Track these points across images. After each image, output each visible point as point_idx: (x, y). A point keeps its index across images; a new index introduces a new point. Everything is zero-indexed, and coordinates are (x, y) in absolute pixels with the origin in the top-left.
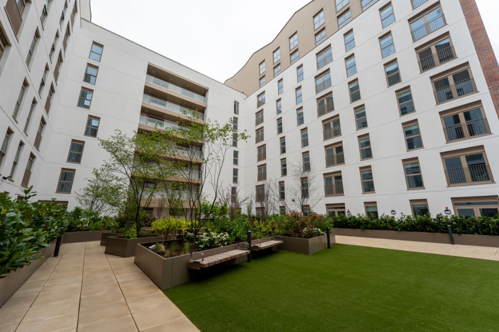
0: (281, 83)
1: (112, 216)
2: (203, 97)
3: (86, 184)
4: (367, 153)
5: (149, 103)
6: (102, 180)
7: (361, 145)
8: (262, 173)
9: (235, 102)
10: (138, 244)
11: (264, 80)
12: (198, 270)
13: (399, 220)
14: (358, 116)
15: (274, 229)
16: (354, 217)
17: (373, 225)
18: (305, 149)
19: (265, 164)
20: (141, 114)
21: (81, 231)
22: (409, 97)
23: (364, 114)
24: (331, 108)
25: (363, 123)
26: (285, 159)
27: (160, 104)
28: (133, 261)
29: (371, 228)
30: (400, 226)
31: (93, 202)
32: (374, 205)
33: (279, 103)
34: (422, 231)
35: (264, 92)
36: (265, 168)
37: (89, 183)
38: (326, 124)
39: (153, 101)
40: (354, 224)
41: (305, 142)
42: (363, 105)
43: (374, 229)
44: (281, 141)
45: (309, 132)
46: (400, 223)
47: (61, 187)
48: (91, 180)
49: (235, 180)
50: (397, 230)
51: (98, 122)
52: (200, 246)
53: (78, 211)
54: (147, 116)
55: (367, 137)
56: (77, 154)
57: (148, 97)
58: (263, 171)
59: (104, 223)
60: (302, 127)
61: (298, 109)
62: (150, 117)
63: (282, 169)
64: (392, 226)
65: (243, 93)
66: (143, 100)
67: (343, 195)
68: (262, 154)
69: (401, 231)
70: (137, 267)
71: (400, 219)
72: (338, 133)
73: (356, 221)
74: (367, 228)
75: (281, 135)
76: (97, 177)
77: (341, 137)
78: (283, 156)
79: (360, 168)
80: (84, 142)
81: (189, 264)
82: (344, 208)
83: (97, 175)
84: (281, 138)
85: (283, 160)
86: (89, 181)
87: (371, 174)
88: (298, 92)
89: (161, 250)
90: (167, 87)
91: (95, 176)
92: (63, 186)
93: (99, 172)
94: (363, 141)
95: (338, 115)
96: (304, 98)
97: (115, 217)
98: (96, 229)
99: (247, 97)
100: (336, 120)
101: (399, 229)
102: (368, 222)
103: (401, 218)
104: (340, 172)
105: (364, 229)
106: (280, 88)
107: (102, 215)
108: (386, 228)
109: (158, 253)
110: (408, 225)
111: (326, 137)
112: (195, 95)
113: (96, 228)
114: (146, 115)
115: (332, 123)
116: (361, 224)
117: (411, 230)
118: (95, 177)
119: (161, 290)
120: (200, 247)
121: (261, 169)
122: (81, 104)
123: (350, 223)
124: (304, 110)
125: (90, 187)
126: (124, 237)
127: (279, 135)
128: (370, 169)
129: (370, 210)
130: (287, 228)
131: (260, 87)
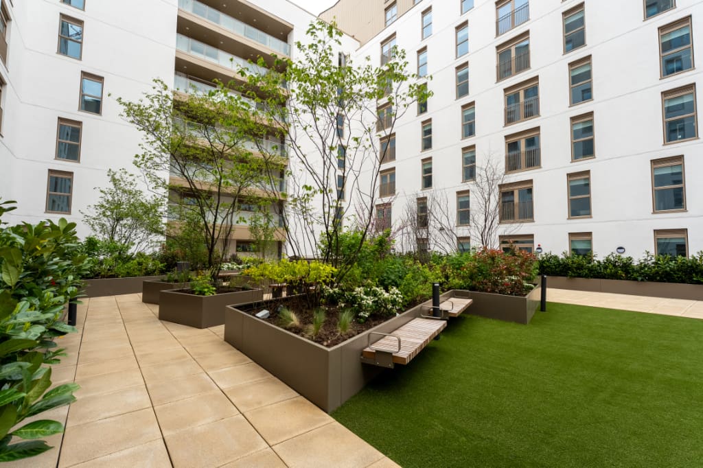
0: (427, 17)
1: (148, 252)
2: (283, 43)
3: (97, 199)
4: (584, 148)
5: (188, 51)
6: (124, 191)
7: (575, 134)
8: (387, 183)
9: (340, 54)
10: (229, 306)
11: (394, 10)
12: (390, 369)
13: (641, 263)
14: (574, 80)
15: (447, 277)
16: (556, 257)
17: (592, 271)
18: (469, 142)
19: (394, 169)
20: (176, 74)
21: (103, 277)
22: (686, 40)
23: (588, 75)
24: (524, 63)
25: (583, 91)
26: (430, 158)
27: (208, 55)
28: (223, 337)
29: (586, 276)
30: (643, 273)
31: (113, 229)
32: (587, 238)
33: (421, 57)
34: (683, 282)
35: (394, 34)
36: (393, 176)
37: (103, 195)
38: (511, 96)
39: (193, 49)
40: (556, 268)
41: (469, 130)
42: (589, 57)
43: (592, 277)
44: (423, 127)
45: (478, 110)
46: (642, 268)
47: (51, 204)
48: (106, 190)
49: (341, 195)
50: (635, 279)
51: (101, 85)
52: (362, 314)
53: (92, 244)
54: (187, 77)
55: (590, 118)
56: (69, 144)
57: (185, 39)
58: (388, 181)
59: (140, 264)
60: (466, 100)
61: (458, 68)
62: (190, 78)
63: (424, 178)
64: (627, 272)
65: (353, 37)
66: (177, 46)
67: (533, 221)
68: (388, 149)
69: (642, 280)
70: (235, 351)
71: (642, 261)
72: (532, 111)
73: (560, 264)
74: (580, 276)
75: (425, 117)
76: (115, 184)
77: (539, 118)
78: (427, 154)
79: (568, 174)
80: (80, 123)
81: (363, 353)
82: (532, 242)
83: (114, 180)
84: (423, 123)
85: (427, 161)
86: (102, 191)
87: (588, 185)
88: (461, 34)
89: (292, 323)
90: (217, 21)
91: (112, 183)
92: (54, 201)
93: (117, 177)
94: (580, 127)
95: (536, 78)
96: (471, 45)
97: (154, 254)
98: (128, 274)
99: (361, 46)
100: (531, 87)
101: (640, 278)
102: (582, 266)
103: (645, 260)
104: (531, 181)
105: (575, 277)
106: (425, 27)
107: (133, 250)
108: (614, 276)
109: (285, 329)
110: (657, 273)
111: (510, 119)
112: (269, 38)
113: (128, 272)
114: (183, 74)
115: (522, 94)
116: (569, 269)
117: (661, 280)
118: (111, 186)
119: (327, 412)
120: (361, 317)
121: (386, 176)
122: (63, 49)
123: (549, 267)
124: (471, 70)
125: (105, 203)
126: (193, 292)
127: (421, 116)
128: (587, 176)
129: (580, 246)
130: (472, 277)
131: (386, 26)
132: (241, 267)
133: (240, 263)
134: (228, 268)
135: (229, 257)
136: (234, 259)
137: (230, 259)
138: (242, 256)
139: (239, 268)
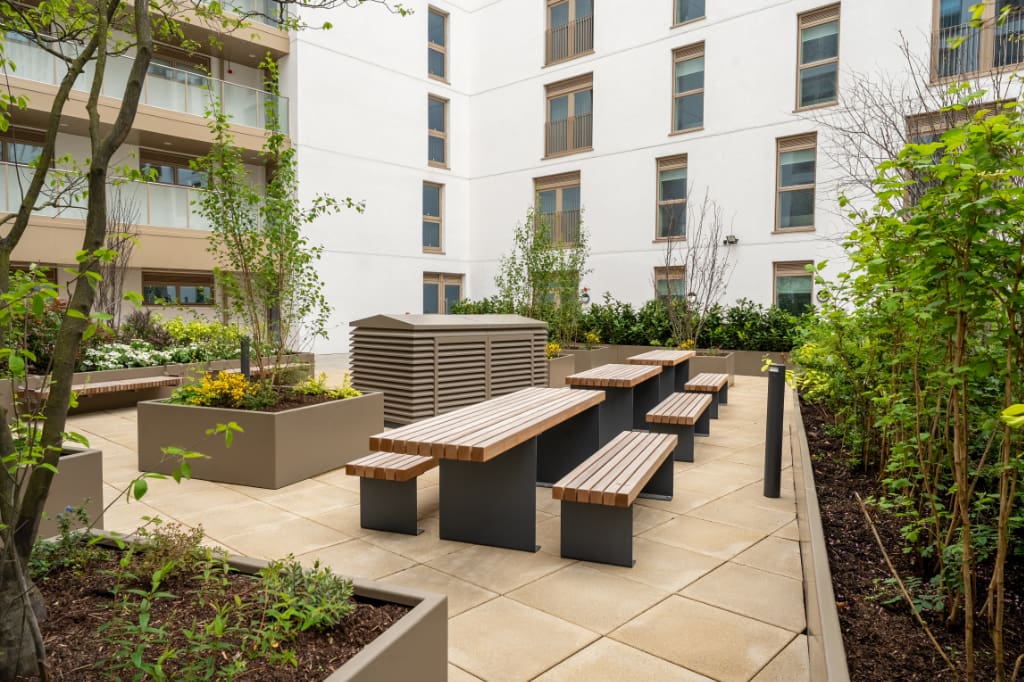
8: (569, 118)
19: (588, 77)
36: (586, 98)
49: (438, 152)
78: (690, 33)
85: (689, 54)
132: (166, 354)
133: (161, 340)
134: (124, 361)
135: (121, 320)
136: (141, 329)
137: (127, 329)
138: (166, 318)
139: (163, 362)
